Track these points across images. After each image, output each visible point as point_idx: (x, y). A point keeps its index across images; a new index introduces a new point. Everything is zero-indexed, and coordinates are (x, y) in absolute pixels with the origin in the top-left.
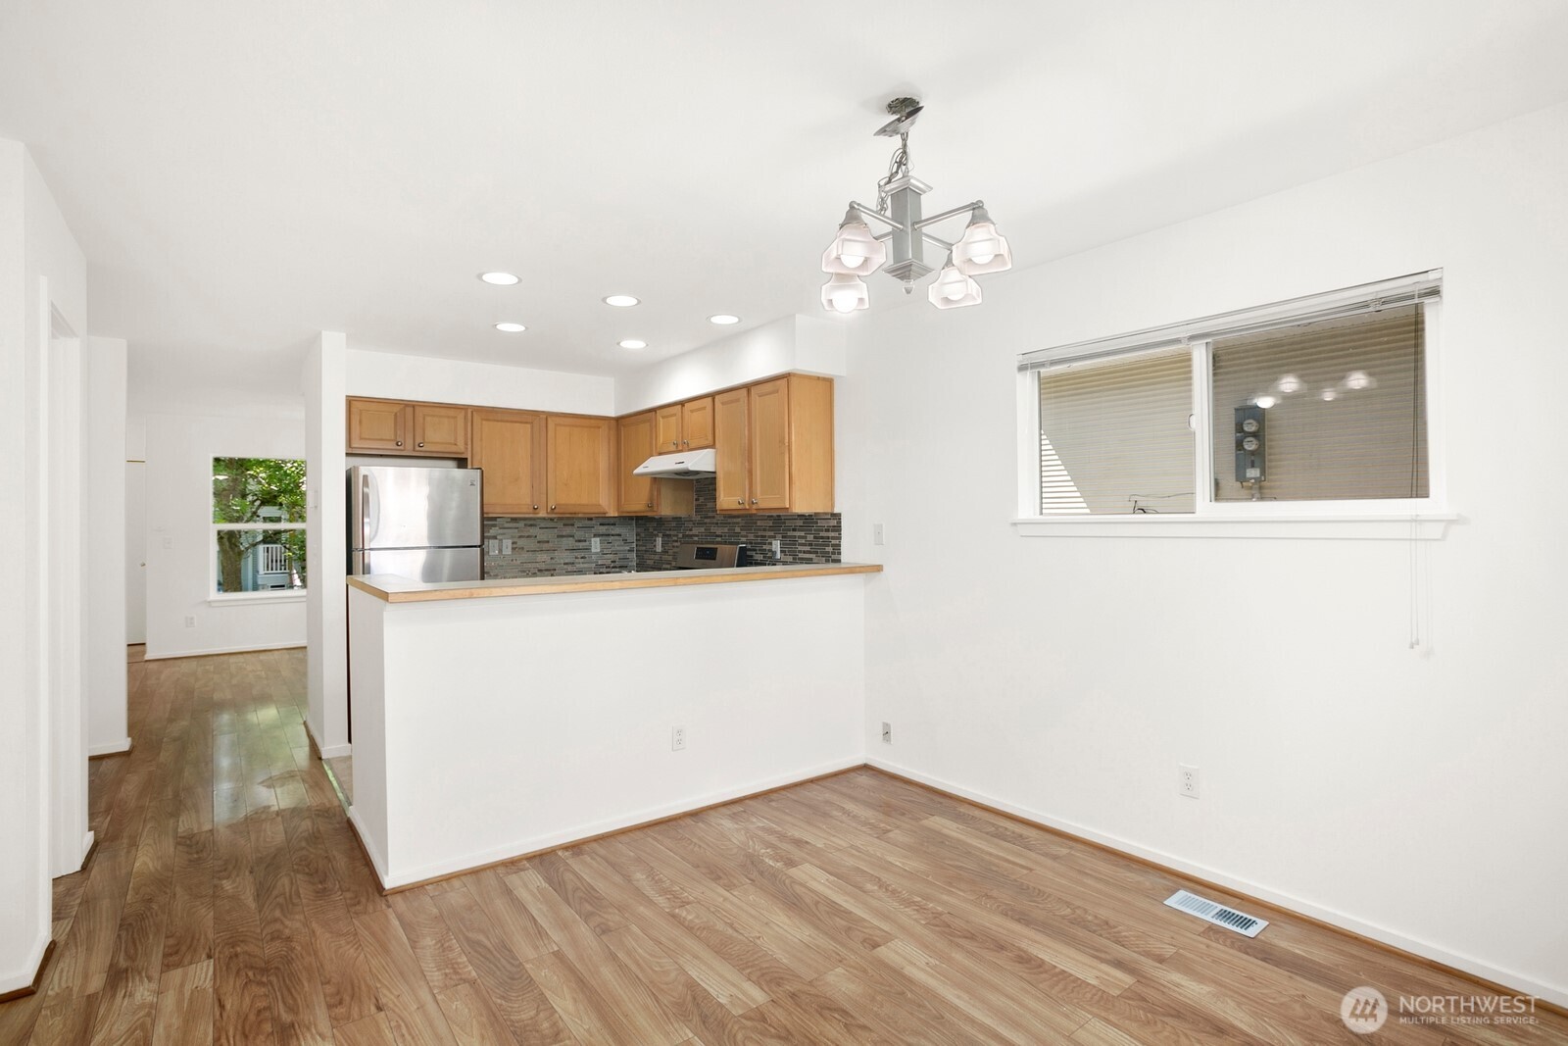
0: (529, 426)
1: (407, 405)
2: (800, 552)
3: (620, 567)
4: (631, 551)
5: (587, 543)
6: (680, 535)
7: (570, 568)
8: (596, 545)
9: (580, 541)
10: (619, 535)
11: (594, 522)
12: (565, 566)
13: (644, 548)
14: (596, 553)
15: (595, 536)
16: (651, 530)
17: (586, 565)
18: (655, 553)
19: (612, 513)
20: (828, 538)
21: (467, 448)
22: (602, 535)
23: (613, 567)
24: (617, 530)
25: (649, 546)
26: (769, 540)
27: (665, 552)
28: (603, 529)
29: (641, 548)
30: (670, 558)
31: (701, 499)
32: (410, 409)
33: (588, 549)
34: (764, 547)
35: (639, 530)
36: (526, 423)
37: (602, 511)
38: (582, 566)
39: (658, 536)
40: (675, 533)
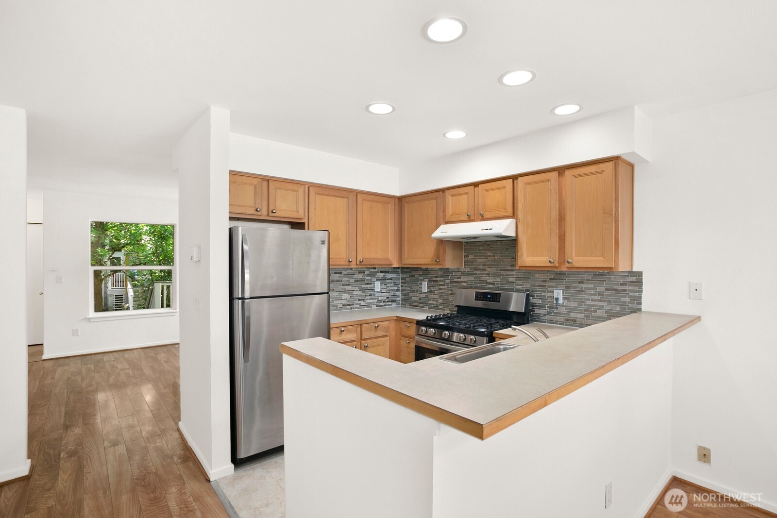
0: (345, 200)
1: (264, 180)
2: (588, 300)
3: (392, 301)
4: (398, 290)
5: (372, 285)
6: (448, 281)
7: (363, 303)
8: (378, 286)
9: (368, 284)
10: (391, 279)
11: (376, 270)
12: (360, 302)
13: (409, 289)
14: (378, 292)
15: (378, 280)
16: (416, 276)
17: (372, 301)
18: (421, 292)
19: (396, 265)
20: (625, 290)
21: (305, 215)
22: (382, 279)
23: (388, 302)
24: (389, 276)
25: (415, 287)
26: (550, 289)
27: (431, 292)
28: (381, 275)
29: (404, 288)
30: (437, 297)
31: (471, 257)
32: (265, 183)
33: (372, 289)
34: (543, 294)
35: (404, 276)
36: (344, 197)
37: (390, 263)
38: (369, 301)
39: (424, 281)
40: (442, 279)
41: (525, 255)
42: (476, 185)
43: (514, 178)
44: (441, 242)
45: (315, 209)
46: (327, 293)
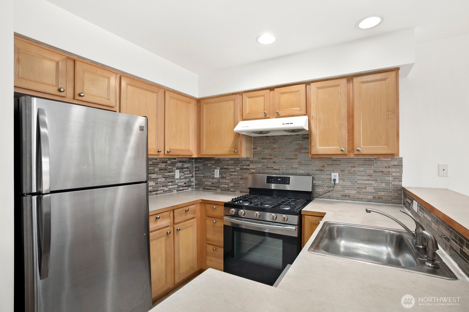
0: (155, 95)
1: (68, 58)
2: (360, 180)
3: (188, 186)
4: (192, 177)
5: (173, 173)
6: (238, 169)
7: (166, 189)
8: (177, 174)
9: (170, 172)
10: (187, 168)
11: (176, 160)
12: (163, 188)
13: (203, 175)
14: (177, 179)
15: (177, 169)
16: (209, 165)
17: (173, 187)
18: (214, 178)
20: (389, 172)
21: (116, 104)
22: (180, 168)
23: (185, 186)
24: (186, 165)
25: (208, 174)
26: (328, 173)
27: (223, 178)
28: (179, 165)
29: (197, 175)
30: (229, 181)
31: (259, 149)
32: (71, 63)
33: (173, 176)
34: (322, 176)
35: (198, 165)
36: (154, 92)
37: (191, 154)
38: (171, 187)
39: (216, 169)
40: (233, 167)
41: (318, 145)
42: (272, 89)
43: (307, 83)
44: (238, 135)
45: (127, 99)
46: (146, 182)
